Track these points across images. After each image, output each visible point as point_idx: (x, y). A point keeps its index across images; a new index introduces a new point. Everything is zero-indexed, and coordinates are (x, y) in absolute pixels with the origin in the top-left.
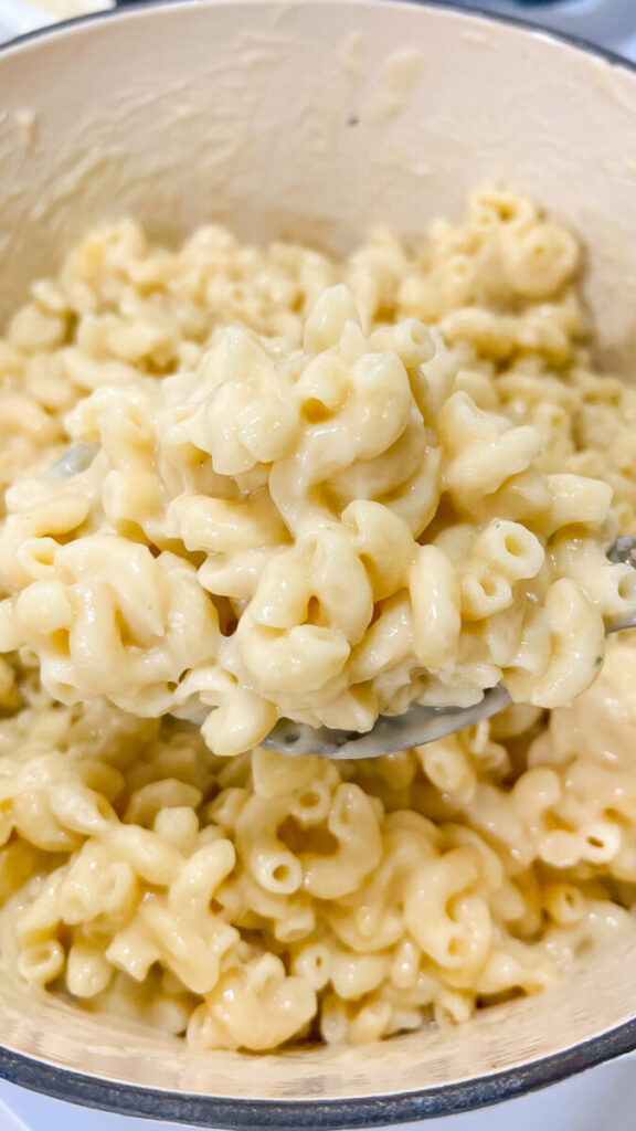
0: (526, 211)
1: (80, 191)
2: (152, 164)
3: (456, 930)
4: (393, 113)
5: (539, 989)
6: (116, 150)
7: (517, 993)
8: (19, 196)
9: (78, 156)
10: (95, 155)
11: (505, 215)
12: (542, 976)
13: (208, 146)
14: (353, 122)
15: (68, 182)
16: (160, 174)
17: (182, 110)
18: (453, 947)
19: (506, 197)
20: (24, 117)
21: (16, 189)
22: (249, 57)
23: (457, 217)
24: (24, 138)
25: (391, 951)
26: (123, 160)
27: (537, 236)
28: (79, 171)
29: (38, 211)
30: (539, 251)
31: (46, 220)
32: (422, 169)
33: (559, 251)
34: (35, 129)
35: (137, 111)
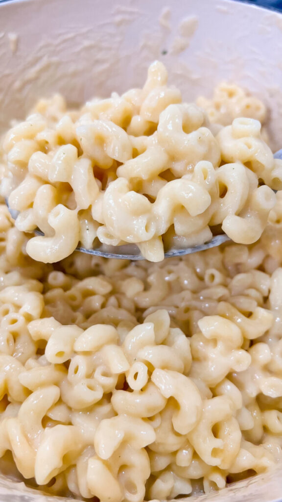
0: (240, 92)
1: (37, 78)
2: (72, 68)
3: (218, 443)
4: (182, 49)
5: (264, 470)
6: (55, 59)
7: (250, 473)
8: (8, 76)
9: (37, 60)
10: (45, 61)
11: (231, 94)
12: (266, 462)
13: (98, 62)
14: (165, 53)
15: (32, 73)
16: (75, 74)
17: (86, 43)
19: (232, 87)
20: (12, 37)
21: (7, 72)
22: (118, 18)
23: (210, 95)
24: (12, 47)
26: (58, 65)
27: (247, 101)
28: (37, 68)
29: (17, 84)
30: (248, 107)
31: (21, 89)
32: (195, 76)
33: (258, 108)
34: (17, 42)
35: (65, 41)
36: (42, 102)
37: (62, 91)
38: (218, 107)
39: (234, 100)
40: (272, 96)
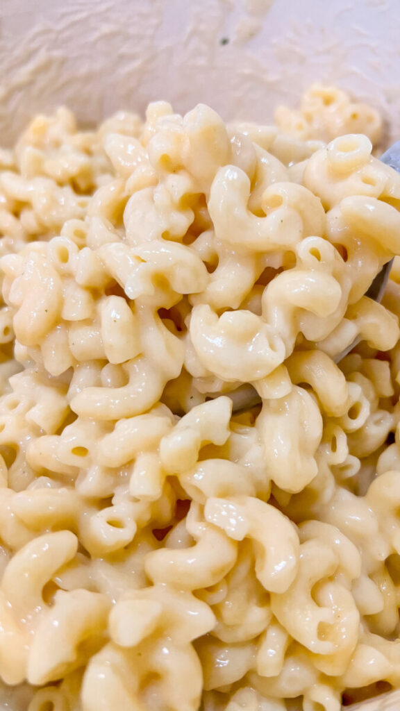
0: (342, 97)
1: (31, 83)
2: (83, 69)
3: (324, 614)
4: (252, 35)
6: (57, 53)
7: (382, 687)
9: (30, 55)
10: (42, 57)
11: (328, 101)
13: (123, 59)
14: (225, 42)
15: (23, 74)
16: (89, 78)
17: (106, 28)
18: (323, 631)
19: (329, 90)
23: (296, 105)
25: (257, 640)
26: (63, 62)
27: (351, 109)
28: (31, 66)
30: (354, 116)
31: (6, 100)
32: (272, 77)
33: (370, 119)
35: (73, 24)
36: (39, 120)
37: (70, 104)
38: (309, 118)
39: (332, 109)
40: (389, 101)
